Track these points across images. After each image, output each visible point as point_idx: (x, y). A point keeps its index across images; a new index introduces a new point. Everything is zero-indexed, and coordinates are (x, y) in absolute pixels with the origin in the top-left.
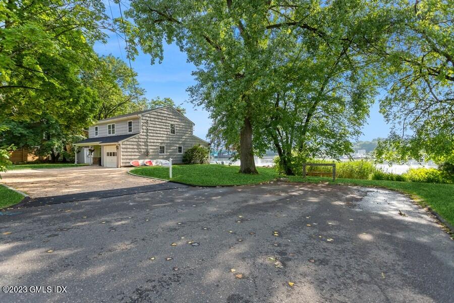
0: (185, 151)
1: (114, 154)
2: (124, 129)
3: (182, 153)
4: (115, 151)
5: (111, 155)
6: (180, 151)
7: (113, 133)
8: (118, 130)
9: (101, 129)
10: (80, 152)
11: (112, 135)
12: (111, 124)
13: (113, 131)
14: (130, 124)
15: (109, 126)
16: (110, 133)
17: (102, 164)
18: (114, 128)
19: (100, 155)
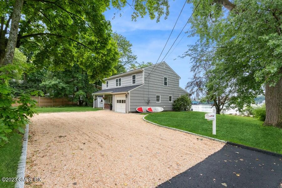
0: (174, 100)
1: (123, 102)
2: (129, 81)
3: (172, 102)
4: (124, 98)
5: (120, 102)
6: (170, 100)
7: (120, 85)
8: (124, 82)
9: (110, 83)
10: (96, 99)
11: (118, 87)
12: (118, 79)
13: (120, 83)
14: (134, 77)
15: (117, 80)
16: (117, 85)
17: (113, 109)
18: (120, 81)
19: (112, 102)
